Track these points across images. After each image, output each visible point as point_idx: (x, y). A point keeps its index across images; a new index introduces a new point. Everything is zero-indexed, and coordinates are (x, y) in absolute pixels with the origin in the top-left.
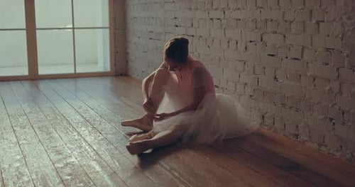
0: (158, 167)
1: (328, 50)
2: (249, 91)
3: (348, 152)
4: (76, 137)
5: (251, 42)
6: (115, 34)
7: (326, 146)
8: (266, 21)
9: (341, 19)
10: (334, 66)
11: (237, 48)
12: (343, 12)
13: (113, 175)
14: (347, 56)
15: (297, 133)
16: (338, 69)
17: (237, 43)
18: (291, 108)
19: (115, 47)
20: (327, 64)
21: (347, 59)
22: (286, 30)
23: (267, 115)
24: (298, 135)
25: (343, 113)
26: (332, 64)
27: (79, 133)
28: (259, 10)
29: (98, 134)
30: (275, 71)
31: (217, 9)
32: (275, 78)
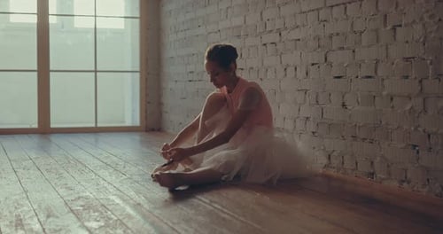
0: (195, 201)
1: (407, 59)
2: (311, 127)
3: (437, 185)
4: (93, 177)
5: (313, 64)
6: (146, 79)
7: (409, 183)
8: (331, 37)
9: (422, 19)
10: (416, 78)
11: (296, 75)
12: (423, 10)
13: (137, 206)
14: (431, 64)
15: (372, 171)
16: (421, 82)
17: (296, 69)
18: (364, 139)
19: (147, 95)
20: (407, 77)
21: (431, 67)
22: (356, 43)
23: (335, 153)
24: (373, 174)
25: (429, 136)
26: (414, 76)
27: (96, 174)
28: (322, 24)
29: (121, 175)
30: (343, 97)
31: (271, 31)
32: (344, 105)
